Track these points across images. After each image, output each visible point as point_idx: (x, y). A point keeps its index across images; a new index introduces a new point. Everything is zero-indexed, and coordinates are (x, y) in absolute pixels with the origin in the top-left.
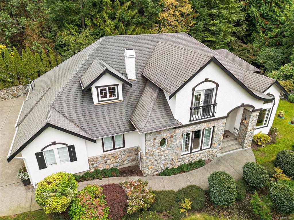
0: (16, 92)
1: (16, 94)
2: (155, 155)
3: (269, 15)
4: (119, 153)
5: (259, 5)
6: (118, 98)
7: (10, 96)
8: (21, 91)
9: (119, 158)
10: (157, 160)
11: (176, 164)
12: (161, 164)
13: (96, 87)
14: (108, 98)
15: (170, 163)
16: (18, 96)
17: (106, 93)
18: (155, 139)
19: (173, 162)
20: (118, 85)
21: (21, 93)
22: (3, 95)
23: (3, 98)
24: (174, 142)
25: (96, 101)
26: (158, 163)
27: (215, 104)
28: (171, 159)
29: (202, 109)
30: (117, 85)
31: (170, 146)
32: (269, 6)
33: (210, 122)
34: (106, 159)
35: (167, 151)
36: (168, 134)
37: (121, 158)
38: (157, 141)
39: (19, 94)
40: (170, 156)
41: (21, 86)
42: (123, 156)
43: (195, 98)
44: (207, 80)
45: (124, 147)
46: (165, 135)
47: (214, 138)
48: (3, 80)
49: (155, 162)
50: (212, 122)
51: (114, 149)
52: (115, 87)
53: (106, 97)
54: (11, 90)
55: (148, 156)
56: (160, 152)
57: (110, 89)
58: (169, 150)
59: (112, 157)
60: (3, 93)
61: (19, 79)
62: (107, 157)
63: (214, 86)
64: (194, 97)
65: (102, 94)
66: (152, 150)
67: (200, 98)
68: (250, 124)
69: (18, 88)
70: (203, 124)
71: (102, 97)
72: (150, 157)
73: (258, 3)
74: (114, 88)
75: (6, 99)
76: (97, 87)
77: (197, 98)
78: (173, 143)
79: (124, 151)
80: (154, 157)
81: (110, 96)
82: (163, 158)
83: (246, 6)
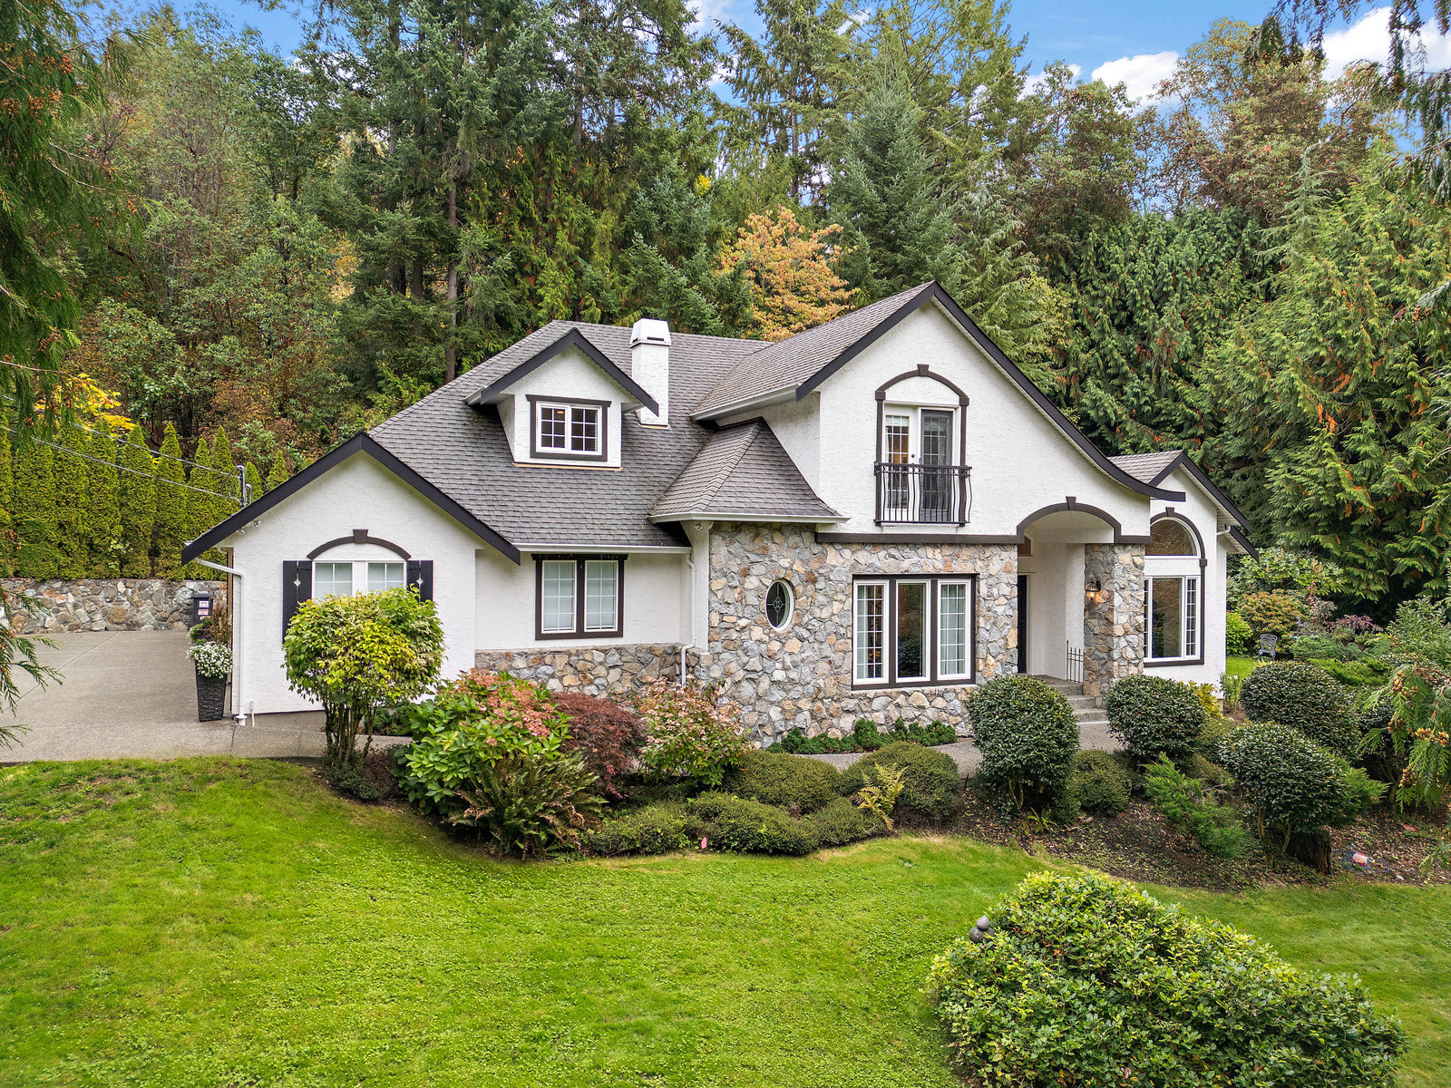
0: (126, 605)
1: (125, 612)
2: (746, 651)
3: (1161, 409)
4: (599, 657)
5: (1116, 382)
6: (603, 458)
7: (98, 617)
8: (147, 607)
9: (597, 681)
10: (754, 676)
11: (834, 721)
12: (772, 703)
13: (529, 398)
14: (568, 449)
15: (809, 706)
16: (132, 626)
17: (561, 429)
18: (745, 573)
19: (819, 704)
20: (609, 403)
21: (146, 614)
22: (69, 606)
23: (65, 622)
24: (821, 607)
25: (521, 452)
26: (761, 691)
27: (964, 472)
28: (811, 689)
29: (916, 476)
30: (606, 405)
31: (805, 619)
32: (1154, 380)
33: (957, 550)
34: (543, 668)
35: (794, 645)
36: (798, 562)
37: (604, 681)
38: (752, 582)
39: (139, 617)
40: (806, 670)
41: (156, 585)
42: (615, 674)
43: (889, 437)
44: (922, 371)
45: (619, 634)
46: (785, 563)
47: (982, 634)
48: (91, 545)
49: (745, 684)
50: (966, 553)
51: (580, 634)
52: (595, 412)
53: (560, 443)
54: (112, 593)
55: (719, 647)
56: (766, 638)
57: (577, 415)
58: (802, 640)
59: (570, 670)
60: (71, 599)
61: (154, 553)
62: (548, 659)
63: (951, 400)
64: (885, 433)
65: (546, 428)
66: (734, 619)
67: (905, 439)
68: (1117, 600)
69: (141, 588)
70: (930, 551)
71: (546, 442)
72: (726, 656)
73: (1115, 376)
74: (591, 416)
75: (78, 626)
76: (532, 399)
77: (897, 438)
78: (818, 610)
79: (619, 649)
80: (745, 659)
81: (577, 445)
82: (779, 675)
83: (1068, 388)
